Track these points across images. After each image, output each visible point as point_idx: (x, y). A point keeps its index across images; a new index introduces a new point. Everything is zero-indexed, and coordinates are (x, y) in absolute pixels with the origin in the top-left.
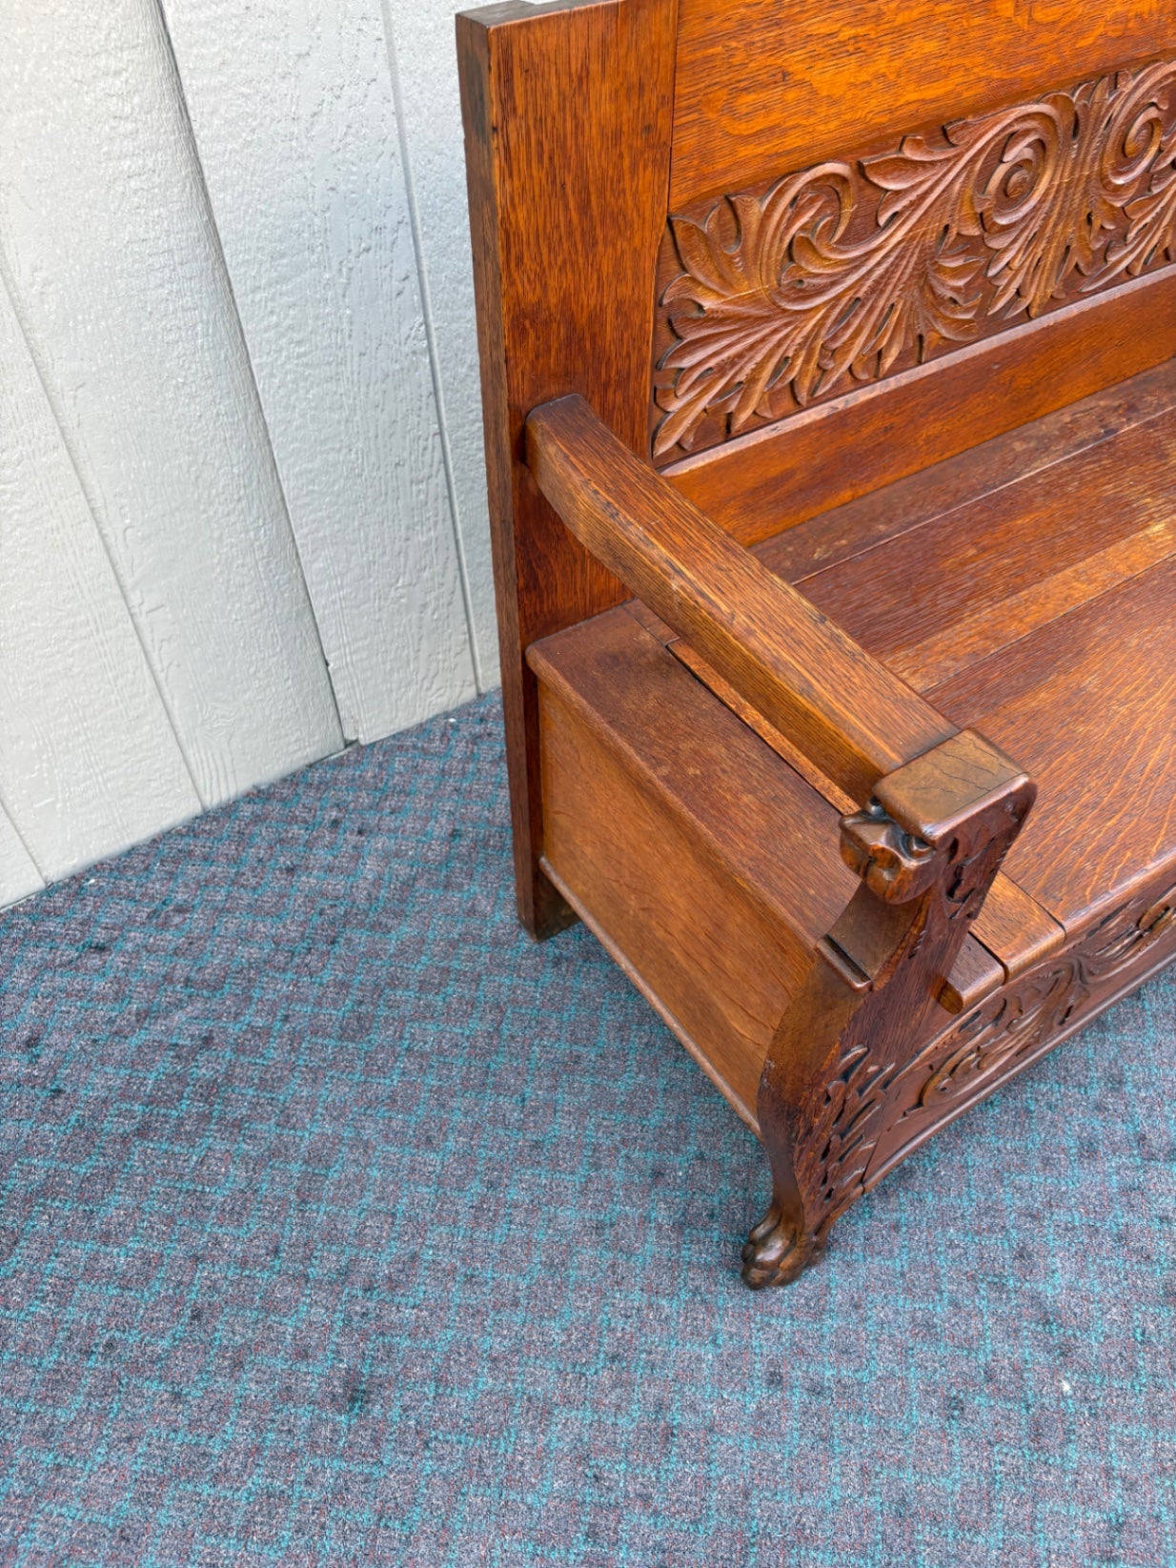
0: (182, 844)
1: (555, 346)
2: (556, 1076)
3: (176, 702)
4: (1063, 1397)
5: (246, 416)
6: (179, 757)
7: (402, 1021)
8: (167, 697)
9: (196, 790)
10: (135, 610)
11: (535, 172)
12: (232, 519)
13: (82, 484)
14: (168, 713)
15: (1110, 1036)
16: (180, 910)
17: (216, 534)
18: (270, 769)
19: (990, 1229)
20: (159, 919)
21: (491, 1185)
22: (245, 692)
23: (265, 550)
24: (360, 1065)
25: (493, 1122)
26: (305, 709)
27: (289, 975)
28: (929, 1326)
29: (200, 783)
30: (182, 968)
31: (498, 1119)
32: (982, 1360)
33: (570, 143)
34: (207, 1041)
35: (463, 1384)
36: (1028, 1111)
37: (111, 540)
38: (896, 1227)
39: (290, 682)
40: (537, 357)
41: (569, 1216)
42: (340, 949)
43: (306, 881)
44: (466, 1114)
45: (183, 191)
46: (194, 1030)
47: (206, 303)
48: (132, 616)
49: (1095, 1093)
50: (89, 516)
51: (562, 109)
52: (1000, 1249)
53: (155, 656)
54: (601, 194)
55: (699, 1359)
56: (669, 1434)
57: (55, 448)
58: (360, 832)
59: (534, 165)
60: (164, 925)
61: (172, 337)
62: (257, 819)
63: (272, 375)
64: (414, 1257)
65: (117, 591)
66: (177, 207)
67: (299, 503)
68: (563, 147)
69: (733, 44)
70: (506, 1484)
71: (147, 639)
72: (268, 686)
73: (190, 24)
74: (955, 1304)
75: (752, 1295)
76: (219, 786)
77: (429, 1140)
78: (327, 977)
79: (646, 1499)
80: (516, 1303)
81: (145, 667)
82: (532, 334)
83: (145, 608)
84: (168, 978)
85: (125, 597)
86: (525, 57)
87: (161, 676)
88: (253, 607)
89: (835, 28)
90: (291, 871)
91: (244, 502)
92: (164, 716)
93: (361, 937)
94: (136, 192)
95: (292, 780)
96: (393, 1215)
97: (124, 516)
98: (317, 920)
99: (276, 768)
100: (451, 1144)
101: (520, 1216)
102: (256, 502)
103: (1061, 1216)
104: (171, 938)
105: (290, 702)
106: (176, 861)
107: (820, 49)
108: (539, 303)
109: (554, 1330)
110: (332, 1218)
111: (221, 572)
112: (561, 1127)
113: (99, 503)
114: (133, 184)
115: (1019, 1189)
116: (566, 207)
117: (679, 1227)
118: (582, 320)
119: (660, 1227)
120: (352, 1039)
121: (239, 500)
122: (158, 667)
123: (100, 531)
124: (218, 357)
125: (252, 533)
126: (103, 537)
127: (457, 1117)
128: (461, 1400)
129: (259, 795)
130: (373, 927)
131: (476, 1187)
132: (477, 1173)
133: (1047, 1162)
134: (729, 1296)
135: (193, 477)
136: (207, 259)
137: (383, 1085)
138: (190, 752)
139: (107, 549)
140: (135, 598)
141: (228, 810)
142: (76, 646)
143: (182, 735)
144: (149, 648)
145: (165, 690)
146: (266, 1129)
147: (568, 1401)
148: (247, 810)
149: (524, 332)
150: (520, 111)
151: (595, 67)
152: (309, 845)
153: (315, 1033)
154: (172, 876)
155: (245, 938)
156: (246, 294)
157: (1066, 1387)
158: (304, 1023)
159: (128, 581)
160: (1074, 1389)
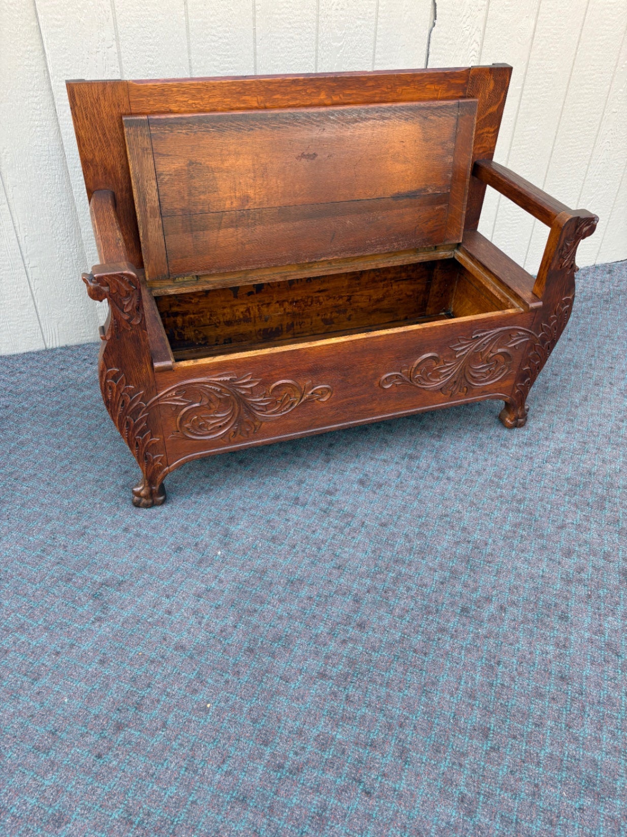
0: (33, 356)
1: (100, 173)
2: (111, 441)
3: (39, 303)
4: (216, 555)
5: (71, 209)
6: (38, 325)
7: (71, 416)
8: (36, 301)
9: (44, 339)
10: (27, 266)
11: (86, 122)
12: (65, 243)
13: (12, 218)
14: (36, 307)
15: (309, 470)
16: (20, 372)
17: (58, 246)
18: (73, 341)
19: (226, 510)
20: (12, 374)
21: (71, 463)
22: (65, 307)
23: (76, 256)
24: (50, 424)
25: (82, 448)
26: (88, 321)
27: (44, 396)
28: (186, 528)
29: (46, 337)
30: (12, 387)
31: (85, 447)
32: (197, 540)
33: (96, 116)
34: (7, 407)
35: (30, 508)
36: (264, 484)
37: (20, 239)
38: (195, 503)
39: (83, 309)
40: (94, 175)
41: (90, 476)
42: (64, 393)
43: (65, 373)
44: (75, 443)
45: (55, 133)
46: (4, 403)
47: (60, 169)
48: (25, 267)
49: (291, 484)
50: (13, 229)
51: (92, 106)
52: (226, 515)
53: (32, 284)
54: (109, 131)
55: (106, 519)
56: (83, 534)
57: (4, 204)
58: (91, 364)
59: (85, 119)
60: (13, 376)
61: (47, 177)
62: (61, 354)
63: (80, 196)
64: (35, 475)
65: (20, 257)
66: (52, 138)
67: (88, 242)
68: (94, 116)
69: (149, 98)
70: (28, 533)
71: (30, 277)
72: (74, 307)
73: (58, 86)
74: (199, 525)
75: (134, 508)
76: (52, 341)
77: (59, 447)
78: (55, 399)
79: (65, 547)
80: (59, 493)
81: (28, 286)
82: (91, 168)
83: (30, 265)
84: (5, 389)
85: (23, 260)
86: (78, 91)
87: (34, 292)
88: (70, 276)
89: (186, 99)
90: (62, 369)
91: (69, 238)
92: (34, 307)
93: (72, 391)
94: (39, 131)
95: (79, 346)
96: (36, 463)
97: (25, 232)
98: (61, 384)
99: (75, 341)
100: (65, 450)
101: (75, 472)
102: (74, 239)
103: (253, 512)
104: (14, 379)
105: (82, 316)
106: (27, 360)
107: (181, 105)
108: (93, 159)
109: (66, 502)
110: (16, 460)
111: (59, 260)
112: (104, 454)
113: (17, 225)
114: (38, 129)
115: (245, 502)
116: (98, 134)
117: (123, 487)
118: (109, 167)
119: (117, 485)
120: (52, 417)
121: (67, 236)
122: (33, 289)
123: (17, 235)
124: (63, 186)
125: (71, 250)
126: (17, 237)
127: (72, 444)
128: (26, 512)
129: (66, 348)
130: (78, 389)
131: (66, 462)
132: (68, 458)
133: (260, 497)
134: (127, 507)
135: (51, 225)
136: (61, 155)
137: (53, 430)
138: (42, 324)
139: (18, 242)
140: (27, 262)
141: (53, 350)
142: (4, 272)
143: (40, 317)
144: (31, 281)
145: (35, 298)
146: (11, 433)
147: (58, 519)
148: (59, 351)
149: (88, 167)
150: (78, 105)
151: (102, 98)
152: (72, 364)
153: (42, 413)
154: (24, 363)
155: (36, 384)
156: (72, 168)
157: (219, 553)
158: (40, 409)
159: (25, 255)
160: (221, 554)
